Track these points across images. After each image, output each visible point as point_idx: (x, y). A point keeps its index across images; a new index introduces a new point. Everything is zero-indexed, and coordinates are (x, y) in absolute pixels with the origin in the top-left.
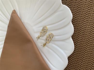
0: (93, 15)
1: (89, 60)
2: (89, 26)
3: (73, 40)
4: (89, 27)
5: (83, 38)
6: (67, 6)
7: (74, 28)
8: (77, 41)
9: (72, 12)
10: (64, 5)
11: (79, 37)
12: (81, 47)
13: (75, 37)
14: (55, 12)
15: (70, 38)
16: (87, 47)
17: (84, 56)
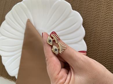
0: (101, 17)
2: (99, 27)
3: (86, 42)
5: (95, 39)
7: (85, 31)
8: (89, 42)
9: (82, 17)
11: (91, 39)
12: (94, 47)
13: (87, 39)
14: (66, 18)
15: (82, 40)
16: (99, 47)
17: (97, 55)
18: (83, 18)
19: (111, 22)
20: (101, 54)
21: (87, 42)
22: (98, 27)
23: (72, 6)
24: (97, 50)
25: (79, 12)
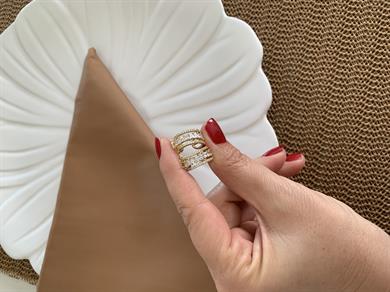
0: (329, 40)
1: (335, 187)
2: (322, 75)
4: (321, 80)
5: (309, 117)
6: (245, 21)
8: (289, 127)
9: (261, 40)
10: (236, 19)
11: (295, 115)
12: (305, 145)
13: (281, 116)
14: (207, 44)
16: (324, 144)
17: (318, 174)
18: (263, 44)
19: (361, 55)
20: (332, 170)
21: (278, 128)
22: (318, 75)
23: (224, 5)
24: (315, 155)
25: (250, 24)
